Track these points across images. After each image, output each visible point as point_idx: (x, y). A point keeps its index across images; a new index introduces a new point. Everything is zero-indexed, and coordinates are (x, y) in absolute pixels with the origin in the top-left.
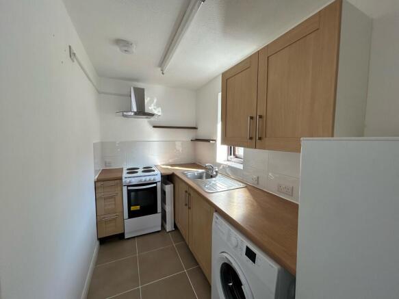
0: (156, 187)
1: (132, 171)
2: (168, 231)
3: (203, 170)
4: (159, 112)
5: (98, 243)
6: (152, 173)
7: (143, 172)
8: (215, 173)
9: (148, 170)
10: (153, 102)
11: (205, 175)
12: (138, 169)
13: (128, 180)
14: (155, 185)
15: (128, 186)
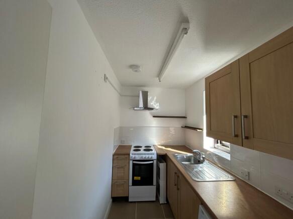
0: (153, 164)
1: (137, 149)
2: (161, 203)
3: (192, 154)
4: (157, 106)
5: (111, 200)
6: (150, 152)
7: (145, 150)
8: (202, 159)
9: (148, 149)
10: (154, 99)
11: (193, 158)
12: (141, 147)
13: (134, 156)
14: (152, 162)
15: (133, 160)
